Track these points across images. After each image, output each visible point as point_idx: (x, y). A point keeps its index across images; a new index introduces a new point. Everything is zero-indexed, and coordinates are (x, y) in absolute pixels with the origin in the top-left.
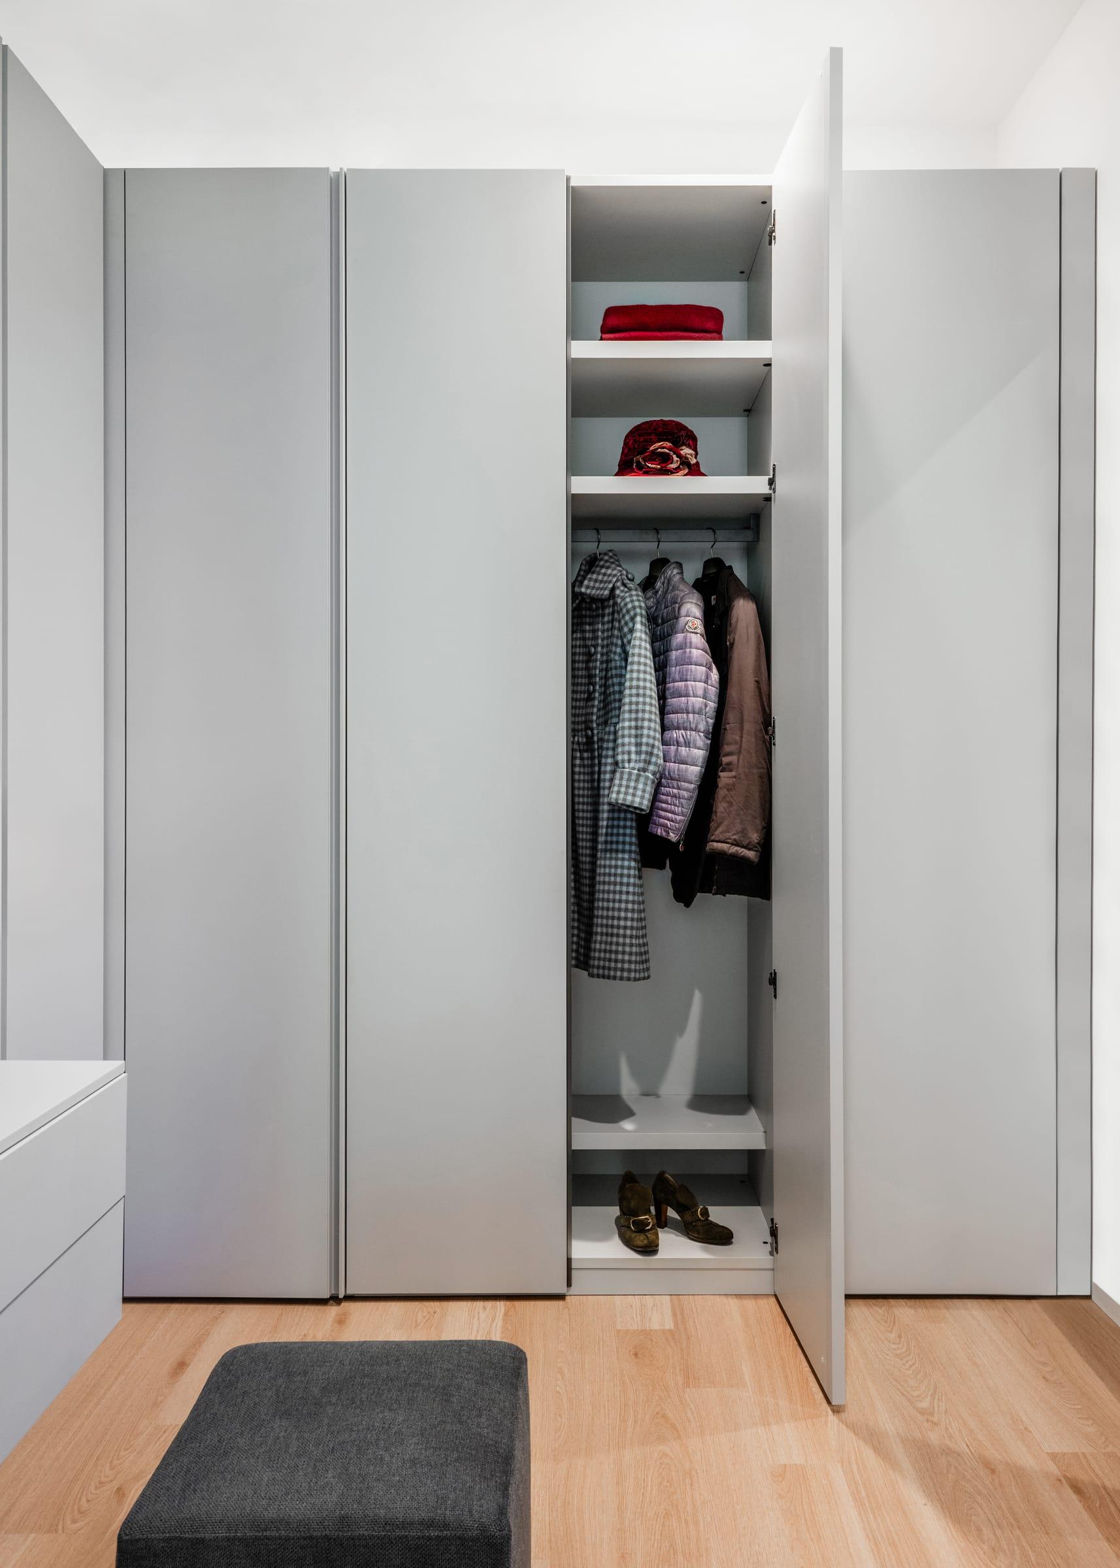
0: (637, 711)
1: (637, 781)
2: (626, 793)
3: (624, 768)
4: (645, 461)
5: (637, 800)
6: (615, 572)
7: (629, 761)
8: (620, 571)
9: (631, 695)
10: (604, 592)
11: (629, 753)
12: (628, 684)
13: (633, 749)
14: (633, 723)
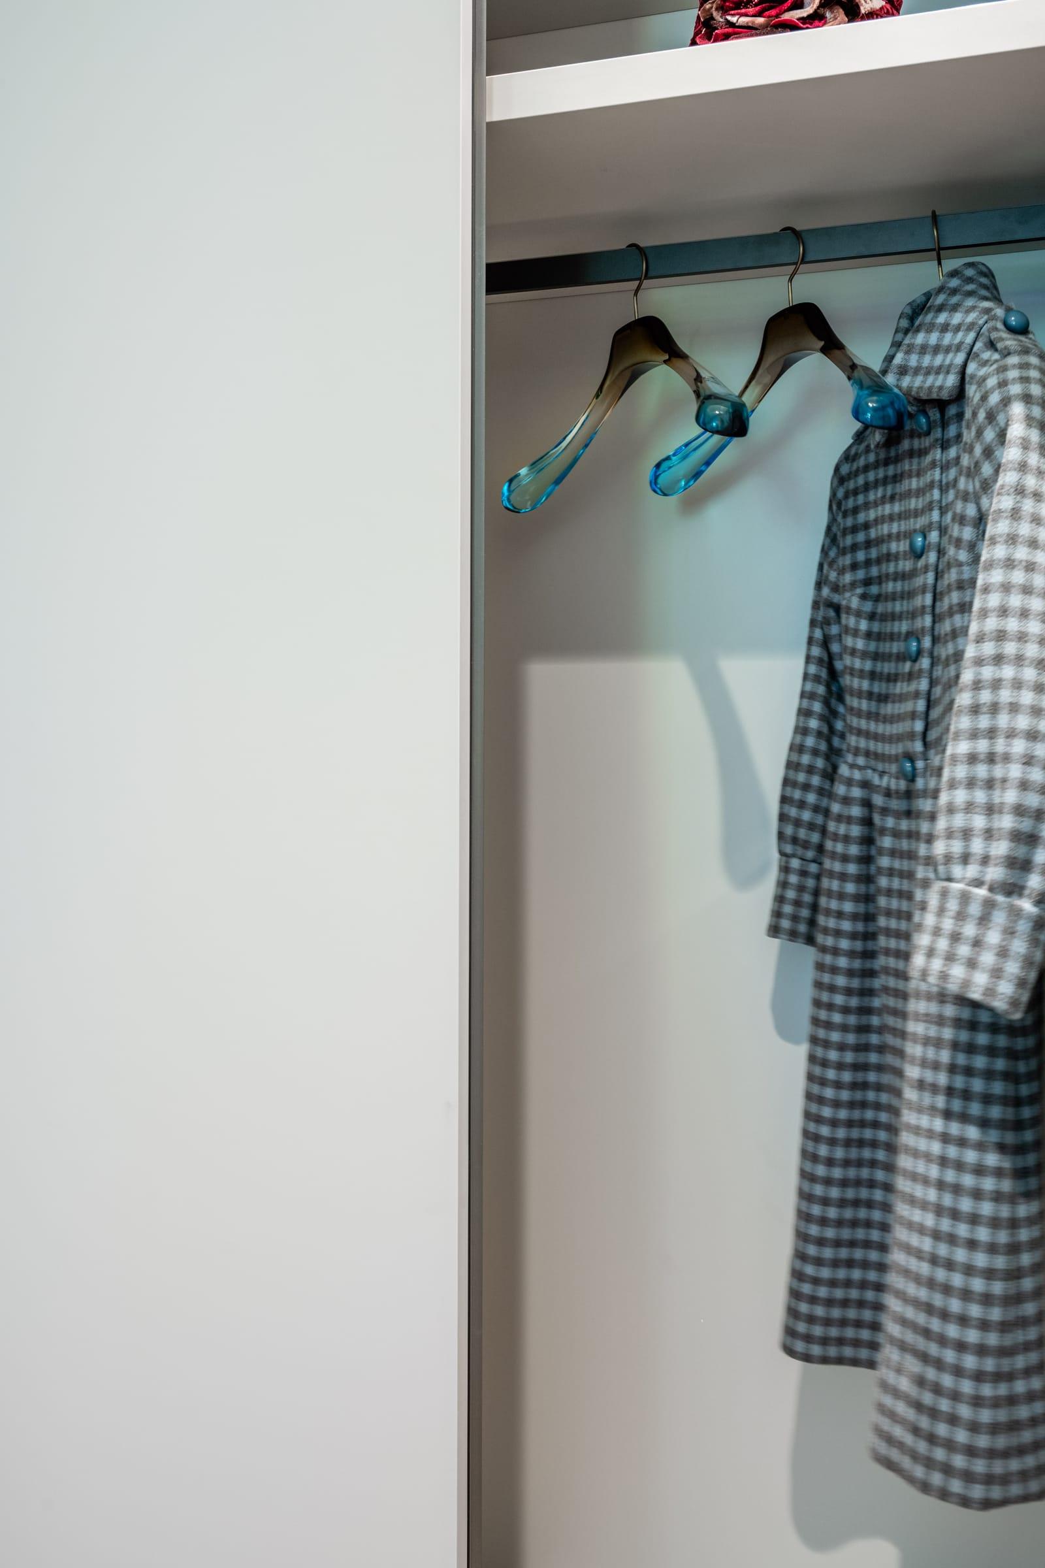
0: (994, 708)
1: (984, 920)
2: (949, 957)
3: (949, 879)
4: (722, 10)
5: (981, 979)
6: (971, 317)
7: (965, 859)
8: (987, 311)
9: (979, 662)
10: (945, 379)
11: (967, 834)
12: (974, 628)
13: (979, 822)
14: (982, 746)
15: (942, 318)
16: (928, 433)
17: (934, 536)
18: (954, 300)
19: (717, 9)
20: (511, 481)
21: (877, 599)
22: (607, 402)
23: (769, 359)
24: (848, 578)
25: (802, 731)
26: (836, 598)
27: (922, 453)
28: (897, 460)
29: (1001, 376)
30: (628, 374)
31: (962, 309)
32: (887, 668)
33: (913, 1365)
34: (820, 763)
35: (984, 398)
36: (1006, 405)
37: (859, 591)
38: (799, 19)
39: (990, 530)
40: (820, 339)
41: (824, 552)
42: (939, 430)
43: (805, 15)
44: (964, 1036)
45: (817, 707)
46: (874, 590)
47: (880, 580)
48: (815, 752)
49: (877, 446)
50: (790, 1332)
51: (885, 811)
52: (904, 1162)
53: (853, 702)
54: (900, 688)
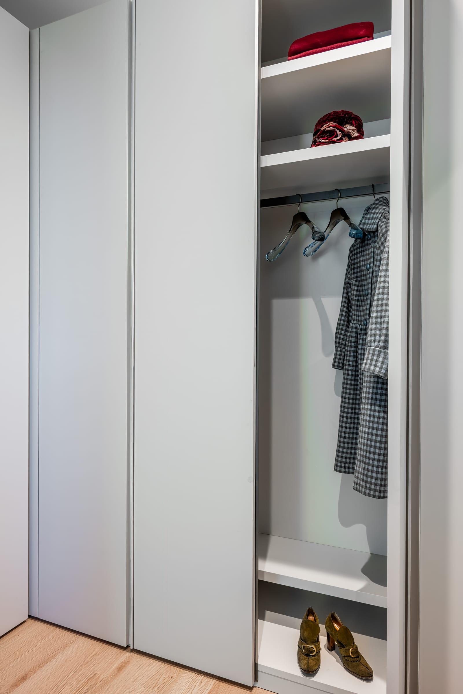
1: (378, 355)
2: (370, 364)
3: (371, 346)
4: (319, 138)
5: (377, 369)
7: (375, 341)
8: (385, 209)
9: (379, 294)
10: (374, 226)
11: (375, 335)
12: (378, 286)
13: (378, 332)
14: (379, 314)
15: (374, 211)
16: (371, 239)
17: (372, 265)
18: (377, 206)
19: (317, 138)
20: (268, 253)
21: (359, 281)
22: (292, 233)
23: (332, 222)
24: (352, 276)
25: (341, 315)
26: (350, 282)
27: (370, 244)
28: (364, 246)
29: (386, 225)
30: (297, 226)
31: (379, 209)
32: (361, 298)
33: (363, 465)
34: (345, 323)
35: (382, 230)
36: (386, 232)
37: (355, 279)
38: (336, 140)
39: (382, 262)
40: (343, 217)
41: (347, 270)
42: (373, 238)
43: (338, 139)
44: (375, 385)
45: (345, 309)
46: (359, 279)
47: (360, 276)
48: (344, 321)
49: (359, 243)
50: (336, 465)
51: (360, 334)
52: (362, 417)
53: (353, 307)
54: (364, 303)
